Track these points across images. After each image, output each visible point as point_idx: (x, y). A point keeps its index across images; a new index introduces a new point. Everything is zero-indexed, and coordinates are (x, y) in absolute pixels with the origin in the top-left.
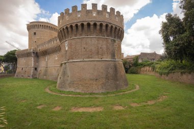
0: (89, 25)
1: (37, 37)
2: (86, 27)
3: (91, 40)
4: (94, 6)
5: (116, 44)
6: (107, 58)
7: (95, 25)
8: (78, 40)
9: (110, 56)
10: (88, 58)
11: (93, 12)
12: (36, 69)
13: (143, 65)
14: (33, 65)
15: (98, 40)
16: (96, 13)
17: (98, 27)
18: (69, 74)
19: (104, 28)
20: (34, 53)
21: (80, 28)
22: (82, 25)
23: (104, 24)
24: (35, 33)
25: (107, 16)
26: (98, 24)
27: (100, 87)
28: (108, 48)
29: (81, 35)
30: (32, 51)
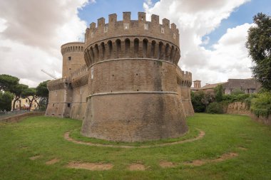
0: (119, 42)
1: (72, 62)
2: (114, 45)
3: (123, 64)
4: (127, 15)
5: (163, 67)
6: (147, 89)
7: (127, 41)
8: (105, 64)
9: (152, 86)
10: (119, 89)
11: (125, 24)
12: (69, 105)
13: (231, 100)
14: (65, 99)
15: (132, 64)
16: (128, 24)
17: (132, 45)
18: (93, 113)
19: (141, 45)
20: (66, 83)
21: (107, 48)
22: (110, 43)
23: (141, 40)
24: (70, 58)
25: (146, 27)
26: (132, 40)
27: (133, 133)
28: (148, 74)
29: (109, 57)
30: (64, 80)
